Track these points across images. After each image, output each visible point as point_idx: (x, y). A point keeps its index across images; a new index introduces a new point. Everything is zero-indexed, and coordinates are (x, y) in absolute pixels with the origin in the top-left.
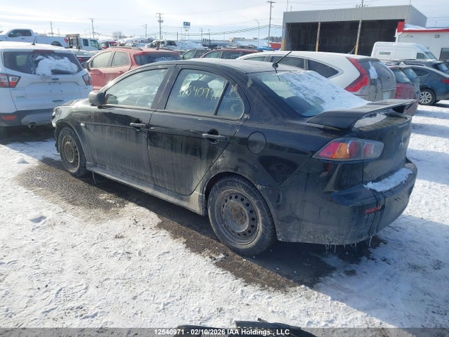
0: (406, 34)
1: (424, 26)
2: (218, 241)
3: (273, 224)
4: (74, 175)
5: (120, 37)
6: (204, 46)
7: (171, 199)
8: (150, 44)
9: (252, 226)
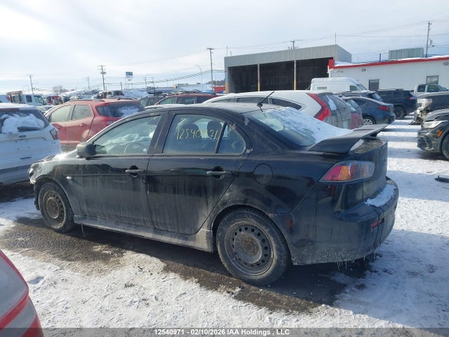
0: (337, 70)
1: (350, 62)
2: (230, 275)
3: (288, 249)
4: (59, 231)
5: (61, 91)
6: (149, 93)
7: (175, 241)
8: (96, 95)
9: (266, 255)
